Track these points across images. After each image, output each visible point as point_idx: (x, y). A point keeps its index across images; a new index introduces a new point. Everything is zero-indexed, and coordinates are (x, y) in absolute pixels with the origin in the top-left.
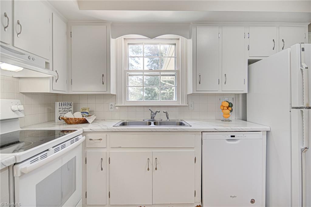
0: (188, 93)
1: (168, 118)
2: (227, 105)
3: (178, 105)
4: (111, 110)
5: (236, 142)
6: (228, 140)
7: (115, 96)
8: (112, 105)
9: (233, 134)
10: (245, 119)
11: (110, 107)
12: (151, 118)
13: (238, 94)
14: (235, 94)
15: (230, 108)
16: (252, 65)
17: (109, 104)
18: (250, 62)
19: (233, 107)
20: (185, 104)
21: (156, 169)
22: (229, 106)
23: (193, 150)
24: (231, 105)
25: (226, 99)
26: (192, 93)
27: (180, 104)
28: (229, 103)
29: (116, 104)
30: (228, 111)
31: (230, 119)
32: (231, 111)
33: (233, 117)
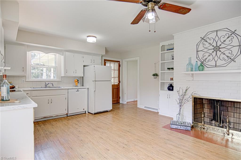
0: (62, 76)
1: (53, 86)
2: (77, 80)
3: (57, 80)
4: (23, 83)
5: (79, 92)
6: (76, 91)
7: (25, 77)
8: (23, 81)
9: (78, 89)
10: (83, 86)
11: (22, 81)
12: (45, 86)
13: (81, 77)
14: (80, 77)
15: (78, 82)
16: (85, 67)
17: (22, 80)
18: (84, 66)
19: (79, 81)
20: (60, 80)
21: (51, 103)
22: (77, 81)
23: (65, 95)
24: (78, 81)
25: (76, 78)
26: (63, 76)
27: (58, 80)
28: (78, 80)
29: (26, 80)
30: (77, 83)
31: (78, 85)
32: (78, 83)
33: (79, 85)
